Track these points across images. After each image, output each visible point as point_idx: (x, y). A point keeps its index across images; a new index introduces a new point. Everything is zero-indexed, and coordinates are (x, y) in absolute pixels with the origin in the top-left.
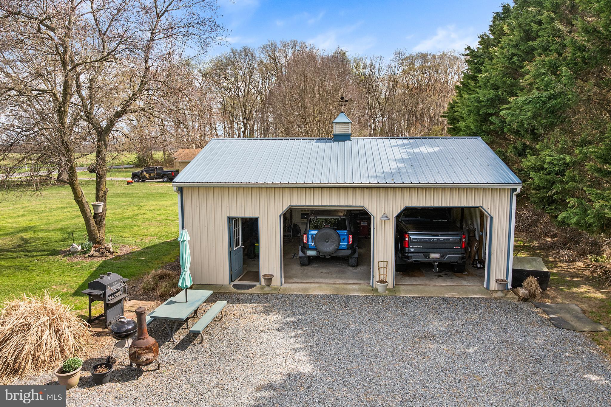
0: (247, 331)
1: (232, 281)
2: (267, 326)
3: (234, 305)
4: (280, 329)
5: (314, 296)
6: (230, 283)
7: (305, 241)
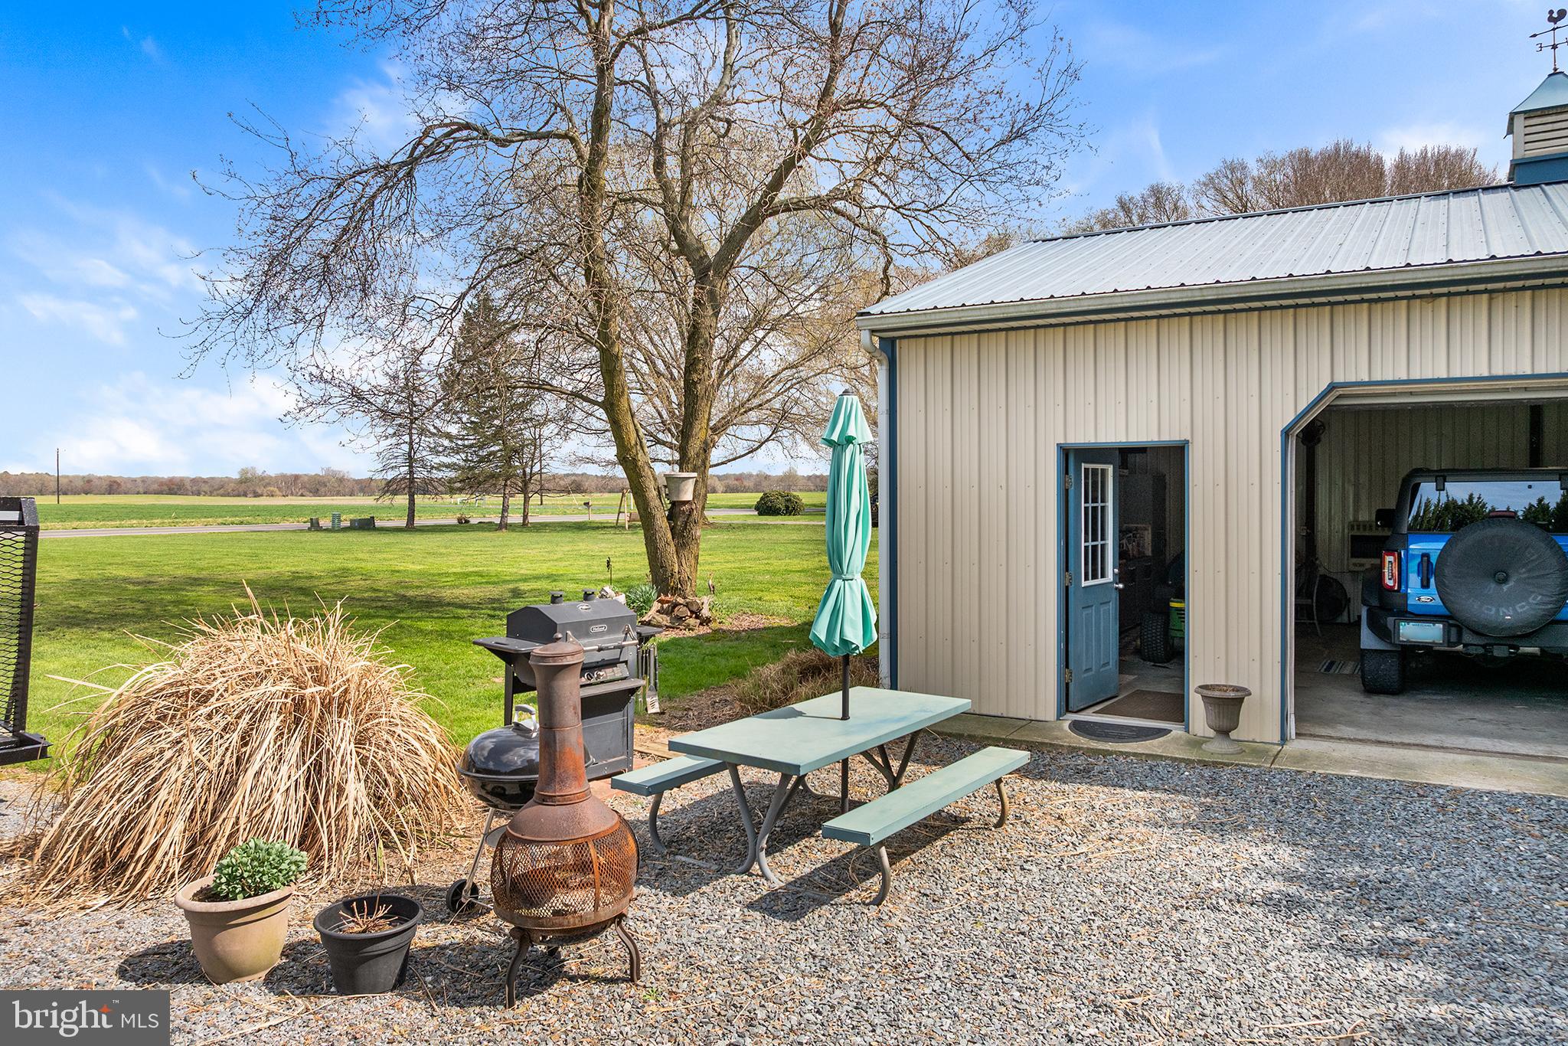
0: (1113, 889)
1: (1068, 710)
2: (1215, 884)
3: (1066, 787)
4: (1288, 906)
5: (1456, 794)
6: (1059, 715)
7: (1390, 583)
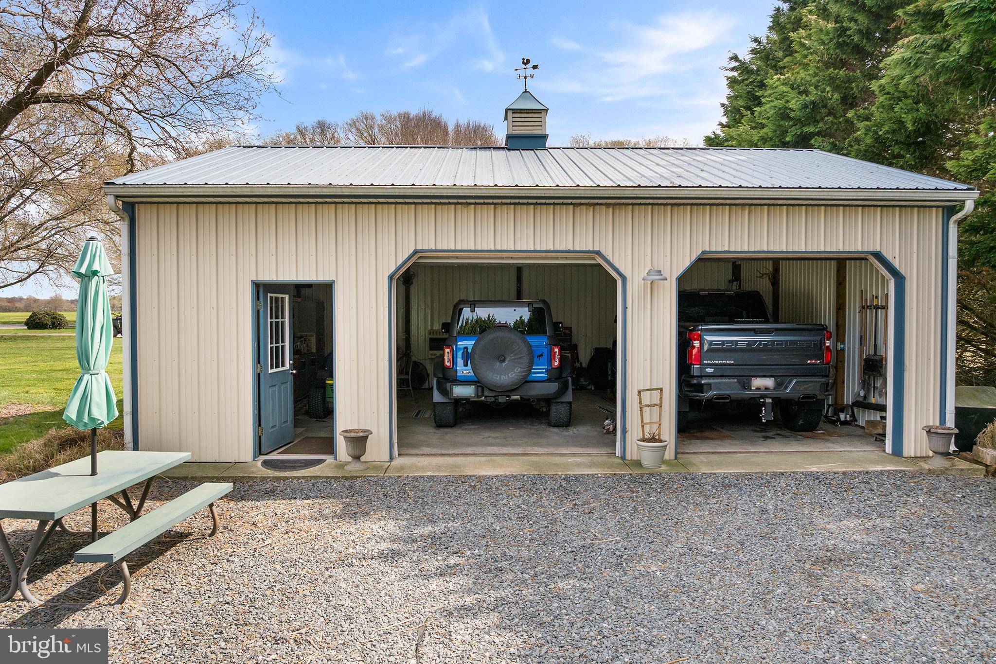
0: (288, 564)
1: (260, 454)
2: (351, 550)
3: (259, 503)
4: (392, 556)
5: (480, 479)
6: (255, 457)
7: (448, 364)
